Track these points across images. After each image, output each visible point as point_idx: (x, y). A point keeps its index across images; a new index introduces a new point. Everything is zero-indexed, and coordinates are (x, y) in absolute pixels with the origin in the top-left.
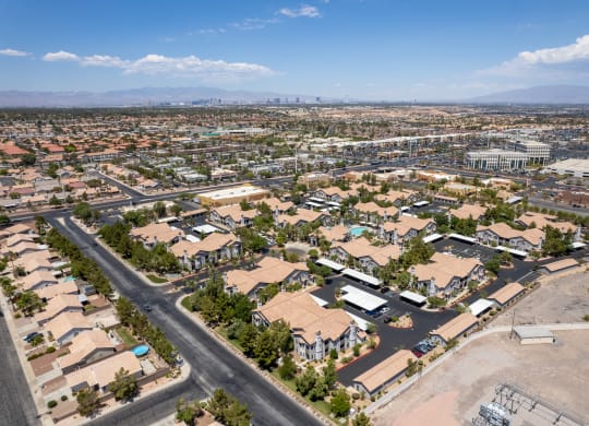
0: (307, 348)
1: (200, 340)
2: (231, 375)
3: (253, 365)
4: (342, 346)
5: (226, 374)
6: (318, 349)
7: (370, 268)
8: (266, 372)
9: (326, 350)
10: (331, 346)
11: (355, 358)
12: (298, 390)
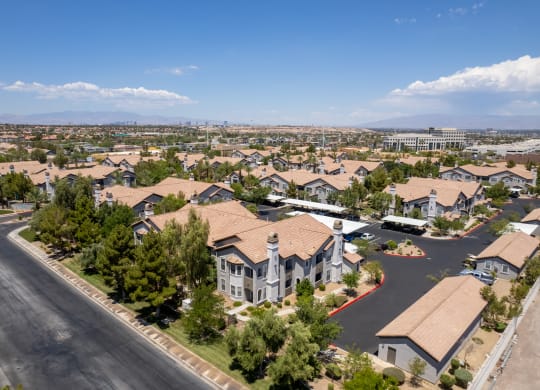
0: (249, 273)
1: (22, 276)
2: (63, 336)
3: (124, 316)
4: (318, 277)
5: (51, 334)
6: (271, 277)
7: (323, 196)
8: (153, 327)
9: (288, 284)
10: (298, 273)
11: (351, 299)
12: (235, 366)
